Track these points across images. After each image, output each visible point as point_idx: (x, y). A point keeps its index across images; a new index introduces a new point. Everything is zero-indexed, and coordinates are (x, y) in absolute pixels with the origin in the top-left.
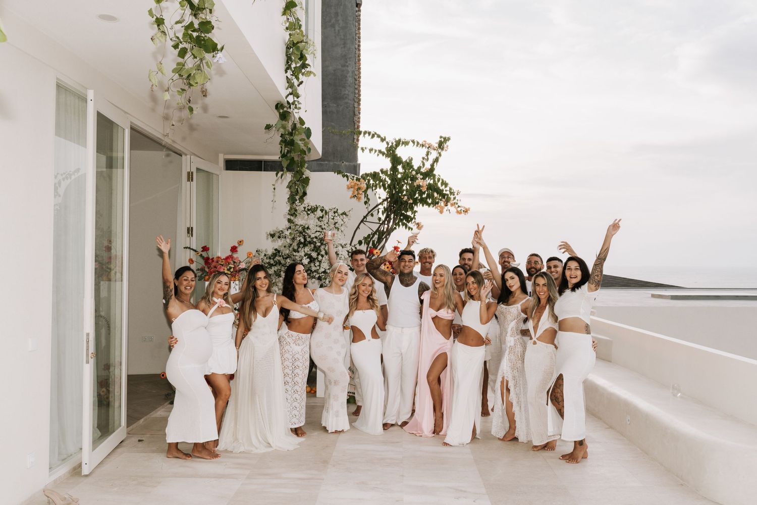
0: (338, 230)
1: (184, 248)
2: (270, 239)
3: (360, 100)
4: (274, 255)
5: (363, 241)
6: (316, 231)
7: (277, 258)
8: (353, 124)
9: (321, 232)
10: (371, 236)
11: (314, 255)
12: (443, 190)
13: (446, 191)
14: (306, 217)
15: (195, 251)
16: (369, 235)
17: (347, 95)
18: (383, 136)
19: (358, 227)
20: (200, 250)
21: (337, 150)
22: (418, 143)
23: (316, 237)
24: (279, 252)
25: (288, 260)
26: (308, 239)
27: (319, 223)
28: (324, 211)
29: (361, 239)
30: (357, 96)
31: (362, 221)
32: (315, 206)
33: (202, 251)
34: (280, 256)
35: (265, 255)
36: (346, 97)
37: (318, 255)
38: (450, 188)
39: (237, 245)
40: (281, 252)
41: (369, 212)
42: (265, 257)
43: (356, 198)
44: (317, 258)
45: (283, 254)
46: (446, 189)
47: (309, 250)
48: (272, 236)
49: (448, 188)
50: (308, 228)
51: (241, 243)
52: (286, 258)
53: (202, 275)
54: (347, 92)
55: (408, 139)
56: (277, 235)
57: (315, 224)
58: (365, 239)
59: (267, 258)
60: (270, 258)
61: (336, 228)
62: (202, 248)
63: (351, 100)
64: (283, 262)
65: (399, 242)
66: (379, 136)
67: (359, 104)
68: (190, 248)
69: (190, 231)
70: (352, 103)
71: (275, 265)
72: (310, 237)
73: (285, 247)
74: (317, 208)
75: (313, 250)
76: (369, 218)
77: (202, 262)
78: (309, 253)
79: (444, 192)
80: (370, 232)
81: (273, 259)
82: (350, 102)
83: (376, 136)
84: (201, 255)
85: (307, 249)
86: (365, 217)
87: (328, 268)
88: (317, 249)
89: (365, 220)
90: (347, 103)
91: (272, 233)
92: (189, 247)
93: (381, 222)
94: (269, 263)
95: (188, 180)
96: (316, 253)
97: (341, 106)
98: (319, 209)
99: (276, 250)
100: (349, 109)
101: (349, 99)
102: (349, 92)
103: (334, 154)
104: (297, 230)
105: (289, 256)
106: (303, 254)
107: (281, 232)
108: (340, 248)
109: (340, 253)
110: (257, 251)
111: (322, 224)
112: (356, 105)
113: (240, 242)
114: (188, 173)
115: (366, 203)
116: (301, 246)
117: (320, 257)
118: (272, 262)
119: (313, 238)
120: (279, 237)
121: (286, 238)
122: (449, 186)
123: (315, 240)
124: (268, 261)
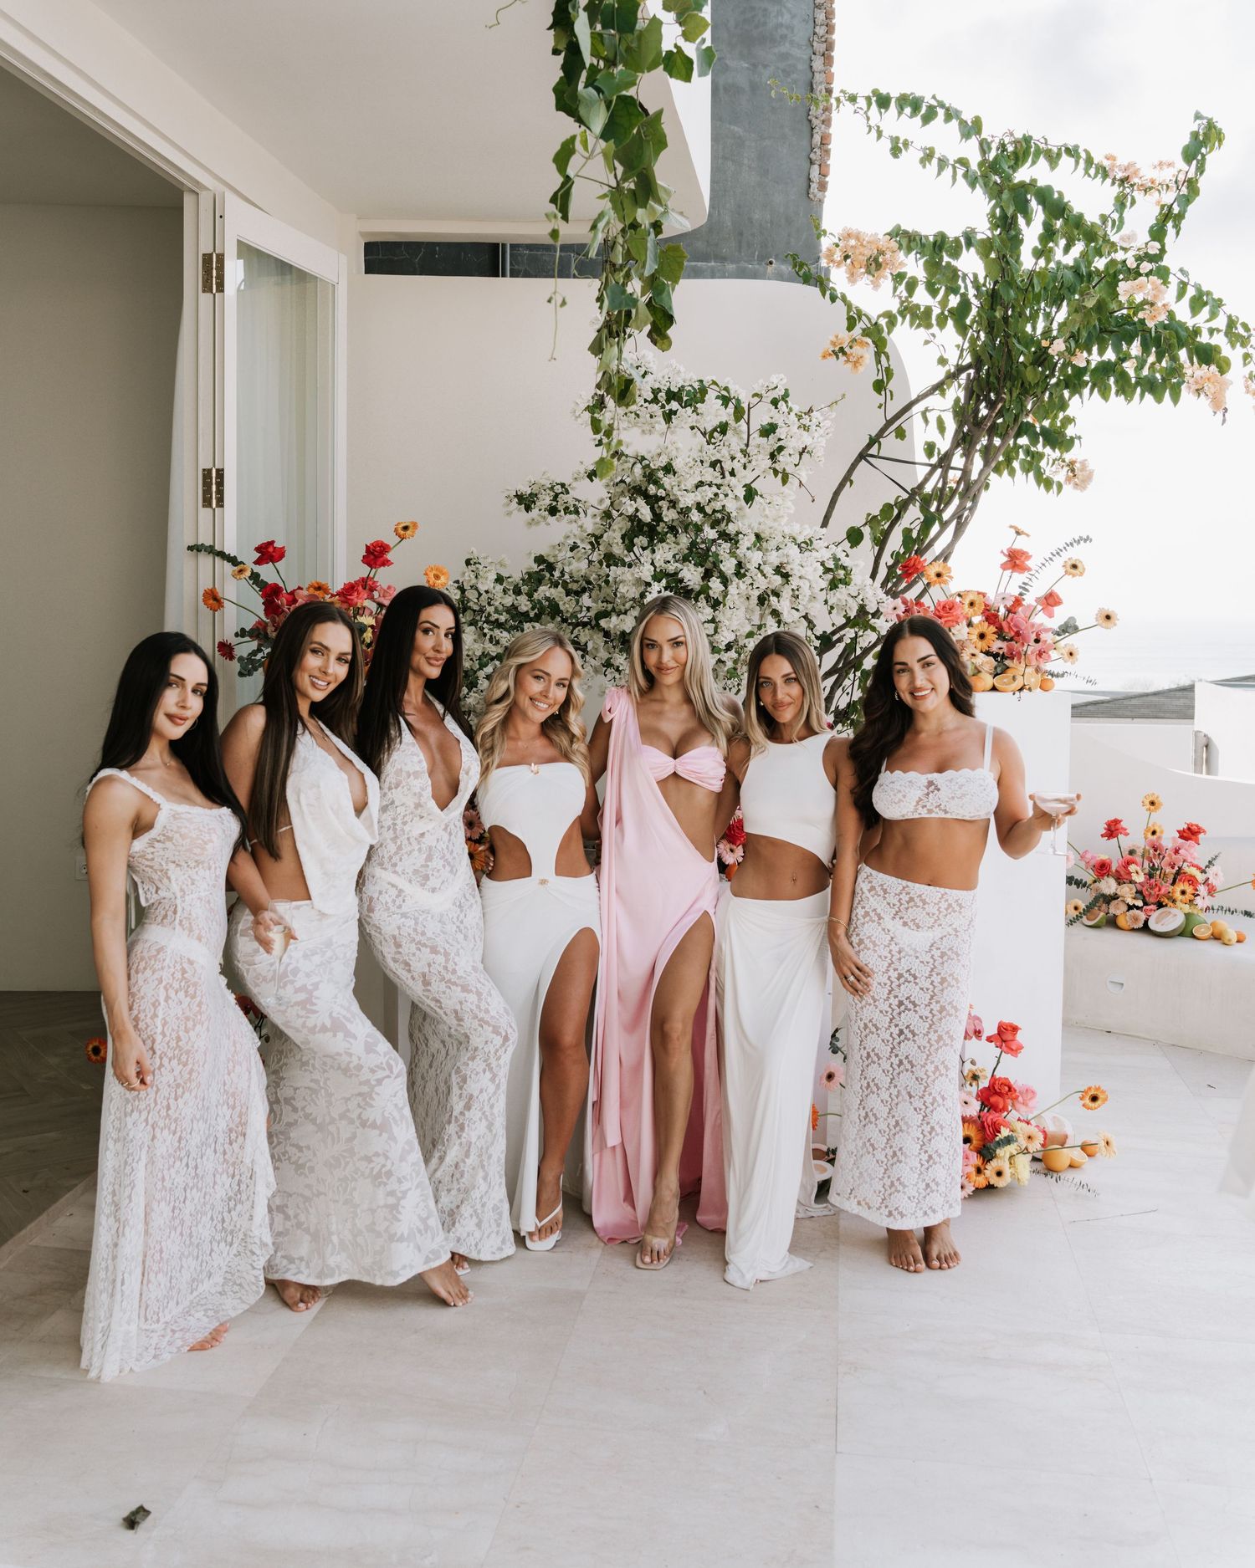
0: (785, 481)
1: (190, 548)
2: (521, 515)
3: (830, 46)
4: (534, 580)
5: (866, 531)
6: (701, 484)
7: (544, 591)
8: (806, 129)
9: (719, 486)
10: (896, 511)
11: (692, 575)
12: (1196, 332)
13: (1211, 331)
14: (661, 424)
15: (233, 561)
16: (887, 508)
17: (788, 27)
18: (968, 117)
19: (847, 479)
20: (249, 557)
21: (750, 220)
22: (1089, 161)
23: (700, 508)
24: (551, 567)
25: (586, 600)
26: (669, 515)
27: (712, 453)
28: (731, 406)
29: (858, 521)
30: (821, 31)
31: (863, 456)
32: (696, 385)
33: (258, 562)
34: (556, 585)
35: (499, 580)
36: (784, 37)
37: (707, 576)
38: (1230, 317)
39: (390, 539)
40: (559, 566)
41: (889, 423)
42: (499, 588)
43: (842, 358)
44: (705, 590)
45: (567, 577)
46: (1214, 324)
47: (669, 557)
48: (526, 501)
49: (1221, 322)
50: (668, 469)
51: (408, 532)
52: (578, 594)
53: (254, 653)
54: (787, 17)
55: (1055, 142)
56: (545, 500)
57: (696, 455)
58: (872, 521)
59: (505, 591)
60: (517, 592)
61: (776, 472)
62: (258, 549)
63: (799, 46)
64: (567, 605)
65: (1018, 533)
66: (950, 115)
67: (828, 60)
68: (211, 550)
69: (212, 487)
70: (806, 57)
71: (537, 618)
72: (673, 504)
73: (573, 548)
74: (703, 391)
75: (685, 559)
76: (890, 445)
77: (257, 603)
78: (671, 568)
79: (1204, 338)
80: (892, 495)
81: (530, 595)
82: (796, 52)
83: (941, 112)
84: (255, 577)
85: (664, 553)
86: (874, 441)
87: (748, 628)
88: (699, 554)
89: (874, 450)
90: (784, 56)
91: (527, 490)
92: (208, 543)
93: (934, 460)
94: (513, 610)
95: (207, 288)
96: (701, 570)
97: (765, 66)
98: (711, 395)
99: (540, 560)
100: (794, 76)
101: (792, 43)
102: (793, 17)
103: (741, 234)
104: (622, 481)
105: (589, 582)
106: (646, 572)
107: (558, 489)
108: (793, 550)
109: (793, 568)
110: (468, 562)
111: (723, 454)
112: (818, 64)
113: (406, 528)
114: (207, 259)
115: (879, 386)
116: (641, 541)
117: (715, 585)
118: (524, 604)
119: (689, 509)
120: (553, 511)
121: (577, 512)
122: (1229, 308)
123: (696, 517)
124: (508, 600)
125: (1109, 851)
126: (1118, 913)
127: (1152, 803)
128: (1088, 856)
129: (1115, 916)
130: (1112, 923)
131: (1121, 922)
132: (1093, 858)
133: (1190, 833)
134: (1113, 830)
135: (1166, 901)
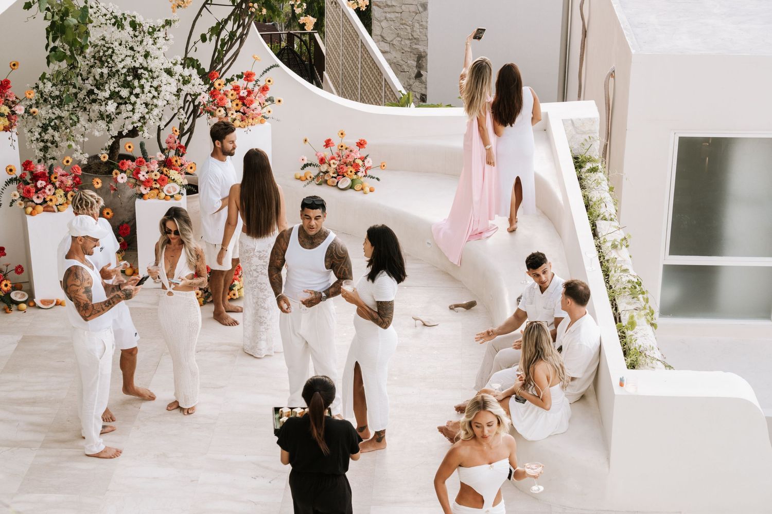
19: (199, 14)
31: (204, 5)
89: (209, 2)
93: (235, 5)
113: (14, 65)
125: (327, 153)
126: (327, 179)
127: (342, 134)
128: (318, 154)
129: (327, 180)
130: (326, 182)
131: (328, 182)
132: (320, 155)
133: (361, 144)
134: (328, 143)
135: (345, 174)
